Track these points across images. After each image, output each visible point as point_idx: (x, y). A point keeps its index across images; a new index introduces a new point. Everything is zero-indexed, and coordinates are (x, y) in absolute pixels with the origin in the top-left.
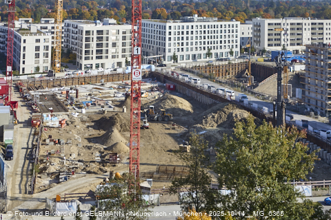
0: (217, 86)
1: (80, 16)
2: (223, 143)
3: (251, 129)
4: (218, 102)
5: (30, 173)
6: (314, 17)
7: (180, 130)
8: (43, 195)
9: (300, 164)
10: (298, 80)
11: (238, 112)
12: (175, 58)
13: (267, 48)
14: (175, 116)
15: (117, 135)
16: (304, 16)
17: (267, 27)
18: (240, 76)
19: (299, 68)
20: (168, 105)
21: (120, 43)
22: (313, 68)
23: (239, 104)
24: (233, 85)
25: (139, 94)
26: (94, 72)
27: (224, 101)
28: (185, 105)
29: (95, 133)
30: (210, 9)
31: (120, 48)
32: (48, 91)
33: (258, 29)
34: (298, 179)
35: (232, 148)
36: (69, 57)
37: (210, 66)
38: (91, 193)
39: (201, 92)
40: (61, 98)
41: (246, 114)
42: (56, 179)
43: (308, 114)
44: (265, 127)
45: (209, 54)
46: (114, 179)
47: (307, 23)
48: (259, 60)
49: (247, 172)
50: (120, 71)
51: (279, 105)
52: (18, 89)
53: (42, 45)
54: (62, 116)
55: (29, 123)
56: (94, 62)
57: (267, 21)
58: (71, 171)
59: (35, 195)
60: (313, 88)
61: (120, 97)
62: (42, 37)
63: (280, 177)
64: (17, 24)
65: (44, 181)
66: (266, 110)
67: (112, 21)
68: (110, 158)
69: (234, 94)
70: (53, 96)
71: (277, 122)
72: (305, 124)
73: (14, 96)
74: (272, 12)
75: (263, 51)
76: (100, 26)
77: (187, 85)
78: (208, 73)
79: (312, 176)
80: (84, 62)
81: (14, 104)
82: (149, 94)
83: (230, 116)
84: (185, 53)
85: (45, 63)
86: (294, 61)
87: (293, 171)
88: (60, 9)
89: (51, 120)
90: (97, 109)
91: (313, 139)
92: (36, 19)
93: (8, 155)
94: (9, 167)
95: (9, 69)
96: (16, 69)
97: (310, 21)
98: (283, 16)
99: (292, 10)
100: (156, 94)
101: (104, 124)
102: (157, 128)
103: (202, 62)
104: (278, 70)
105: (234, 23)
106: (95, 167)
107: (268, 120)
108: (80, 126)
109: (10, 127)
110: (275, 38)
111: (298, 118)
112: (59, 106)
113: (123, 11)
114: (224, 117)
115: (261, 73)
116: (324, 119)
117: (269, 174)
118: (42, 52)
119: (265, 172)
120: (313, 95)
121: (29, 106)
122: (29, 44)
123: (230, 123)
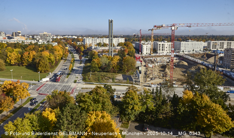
0: (195, 59)
1: (158, 40)
2: (196, 74)
3: (205, 71)
4: (196, 63)
5: (145, 77)
6: (228, 40)
7: (184, 70)
8: (149, 82)
9: (220, 81)
10: (221, 58)
11: (201, 66)
12: (183, 51)
13: (212, 49)
14: (183, 66)
15: (167, 70)
16: (225, 40)
17: (212, 43)
18: (203, 57)
19: (222, 55)
20: (181, 63)
21: (168, 47)
22: (227, 55)
23: (202, 64)
24: (200, 59)
25: (173, 61)
26: (161, 54)
27: (197, 63)
28: (186, 64)
29: (161, 69)
30: (194, 38)
31: (168, 48)
32: (149, 58)
33: (209, 44)
34: (219, 85)
35: (199, 75)
36: (155, 50)
37: (193, 54)
38: (160, 83)
39: (191, 60)
40: (153, 60)
41: (204, 67)
42: (152, 79)
43: (224, 68)
44: (210, 71)
45: (193, 51)
46: (166, 80)
47: (226, 42)
48: (209, 52)
49: (203, 82)
50: (168, 54)
51: (214, 65)
52: (142, 58)
53: (148, 47)
54: (153, 65)
55: (145, 66)
56: (161, 52)
57: (212, 42)
58: (155, 78)
59: (147, 82)
60: (226, 61)
61: (168, 61)
62: (148, 45)
63: (213, 84)
64: (142, 42)
65: (149, 79)
66: (210, 66)
67: (166, 41)
68: (165, 75)
69: (200, 62)
70: (151, 60)
71: (214, 70)
72: (223, 71)
73: (141, 59)
74: (214, 39)
75: (211, 50)
76: (163, 43)
77: (187, 59)
78: (193, 55)
79: (223, 85)
80: (159, 52)
81: (141, 61)
82: (175, 60)
83: (199, 67)
84: (186, 50)
85: (149, 52)
86: (220, 53)
87: (218, 83)
88: (152, 38)
89: (150, 65)
90: (162, 63)
91: (225, 75)
92: (147, 41)
93: (140, 73)
94: (140, 75)
95: (140, 53)
96: (142, 53)
97: (227, 42)
98: (218, 40)
99: (221, 38)
100: (178, 61)
101: (163, 67)
102: (178, 69)
103: (191, 53)
104: (215, 55)
105: (202, 42)
106: (161, 77)
107: (211, 69)
108: (157, 67)
109: (141, 67)
110: (215, 46)
111: (220, 69)
112: (152, 62)
113: (169, 39)
114: (197, 67)
115: (209, 56)
116: (229, 70)
117: (210, 83)
118: (148, 49)
119: (209, 82)
120: (226, 63)
121: (145, 62)
122: (145, 47)
123: (199, 69)
